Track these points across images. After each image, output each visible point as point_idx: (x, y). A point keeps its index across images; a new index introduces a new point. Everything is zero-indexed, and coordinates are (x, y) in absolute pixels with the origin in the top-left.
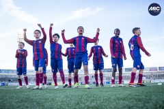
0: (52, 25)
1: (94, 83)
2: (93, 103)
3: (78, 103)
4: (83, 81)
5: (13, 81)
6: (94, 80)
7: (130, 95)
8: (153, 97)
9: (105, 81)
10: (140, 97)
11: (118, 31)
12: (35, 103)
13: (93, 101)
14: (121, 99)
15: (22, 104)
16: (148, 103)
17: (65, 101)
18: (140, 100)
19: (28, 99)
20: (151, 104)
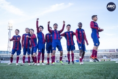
0: (38, 19)
1: (67, 61)
2: (66, 77)
3: (55, 76)
4: (59, 60)
5: (5, 60)
6: (67, 59)
7: (94, 70)
8: (112, 72)
9: (75, 59)
10: (102, 72)
11: (80, 25)
12: (21, 77)
13: (66, 75)
14: (88, 73)
15: (11, 77)
16: (108, 76)
17: (44, 75)
18: (102, 74)
19: (16, 74)
20: (110, 77)
